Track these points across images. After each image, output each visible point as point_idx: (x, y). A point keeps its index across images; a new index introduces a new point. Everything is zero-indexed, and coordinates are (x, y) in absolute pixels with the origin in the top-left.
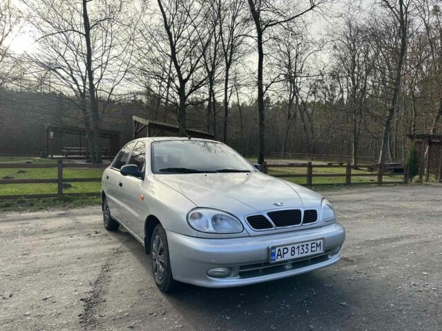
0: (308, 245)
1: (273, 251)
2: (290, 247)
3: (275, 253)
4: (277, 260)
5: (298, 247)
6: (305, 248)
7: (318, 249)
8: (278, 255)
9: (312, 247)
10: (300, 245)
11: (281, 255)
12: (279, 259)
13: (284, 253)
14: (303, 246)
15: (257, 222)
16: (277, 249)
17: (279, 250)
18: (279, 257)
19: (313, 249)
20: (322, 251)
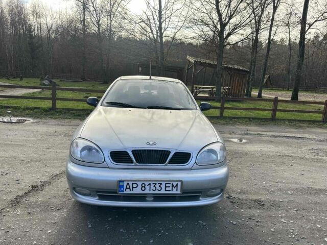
0: (161, 184)
1: (121, 184)
2: (140, 184)
3: (123, 185)
4: (125, 192)
5: (150, 184)
6: (157, 186)
7: (175, 190)
8: (126, 188)
9: (166, 187)
10: (151, 183)
11: (129, 188)
12: (128, 191)
13: (133, 187)
14: (156, 184)
15: (120, 157)
16: (126, 183)
17: (128, 184)
18: (128, 190)
19: (167, 189)
20: (179, 192)
